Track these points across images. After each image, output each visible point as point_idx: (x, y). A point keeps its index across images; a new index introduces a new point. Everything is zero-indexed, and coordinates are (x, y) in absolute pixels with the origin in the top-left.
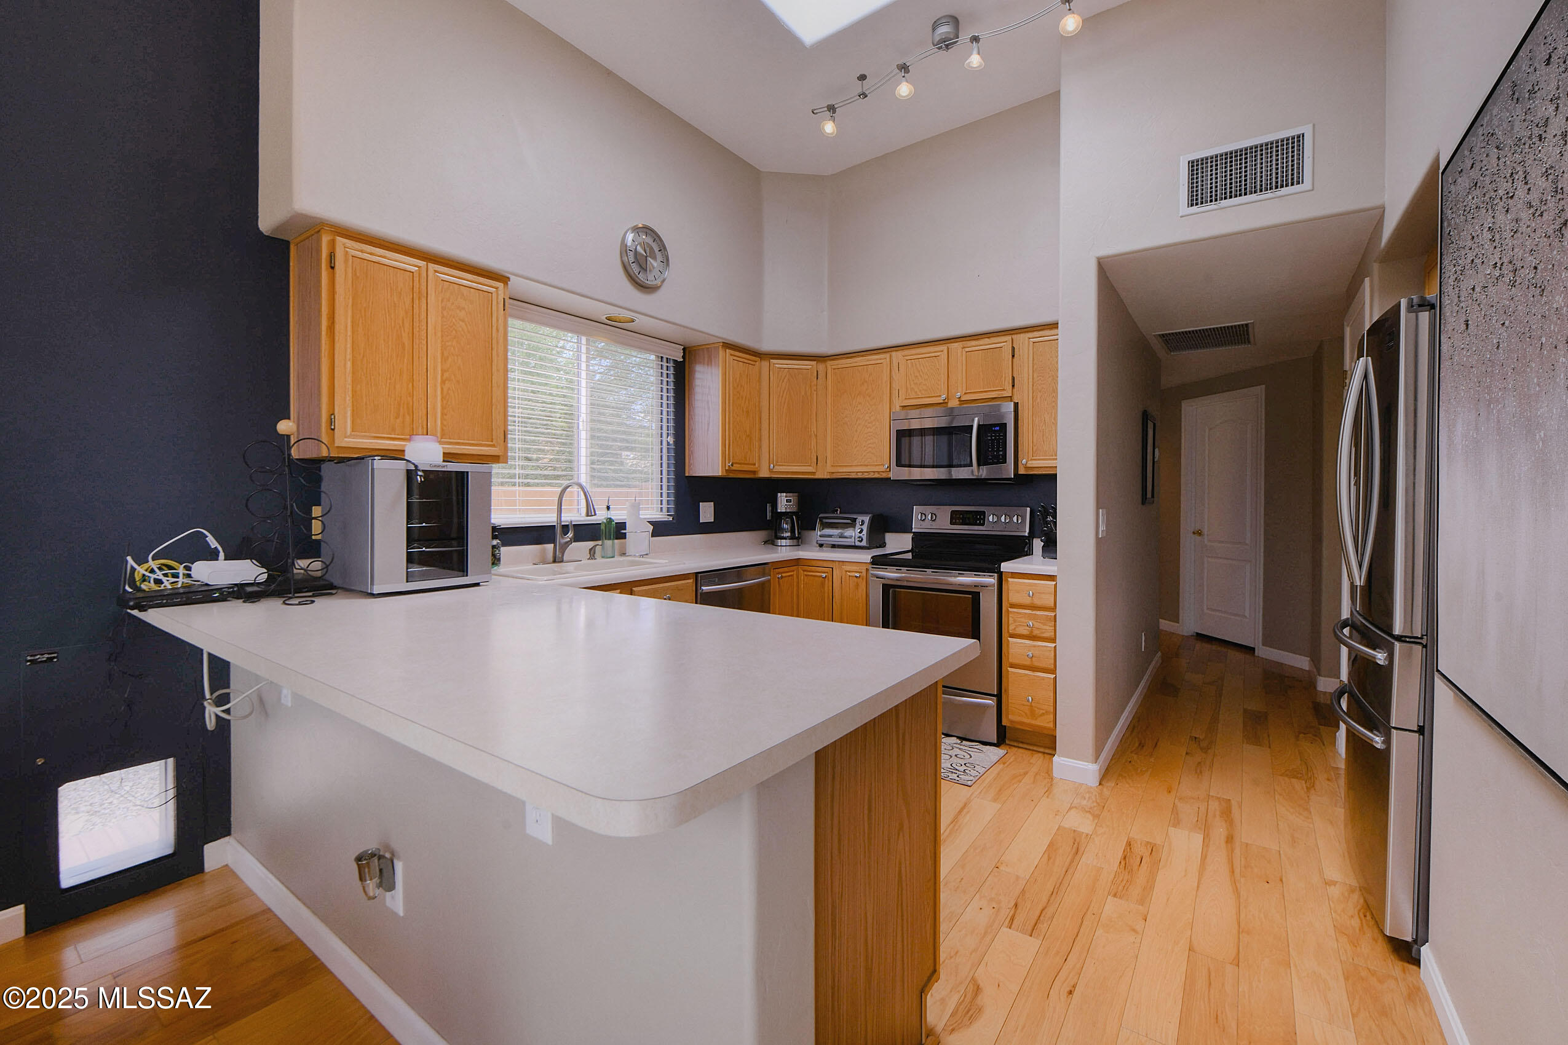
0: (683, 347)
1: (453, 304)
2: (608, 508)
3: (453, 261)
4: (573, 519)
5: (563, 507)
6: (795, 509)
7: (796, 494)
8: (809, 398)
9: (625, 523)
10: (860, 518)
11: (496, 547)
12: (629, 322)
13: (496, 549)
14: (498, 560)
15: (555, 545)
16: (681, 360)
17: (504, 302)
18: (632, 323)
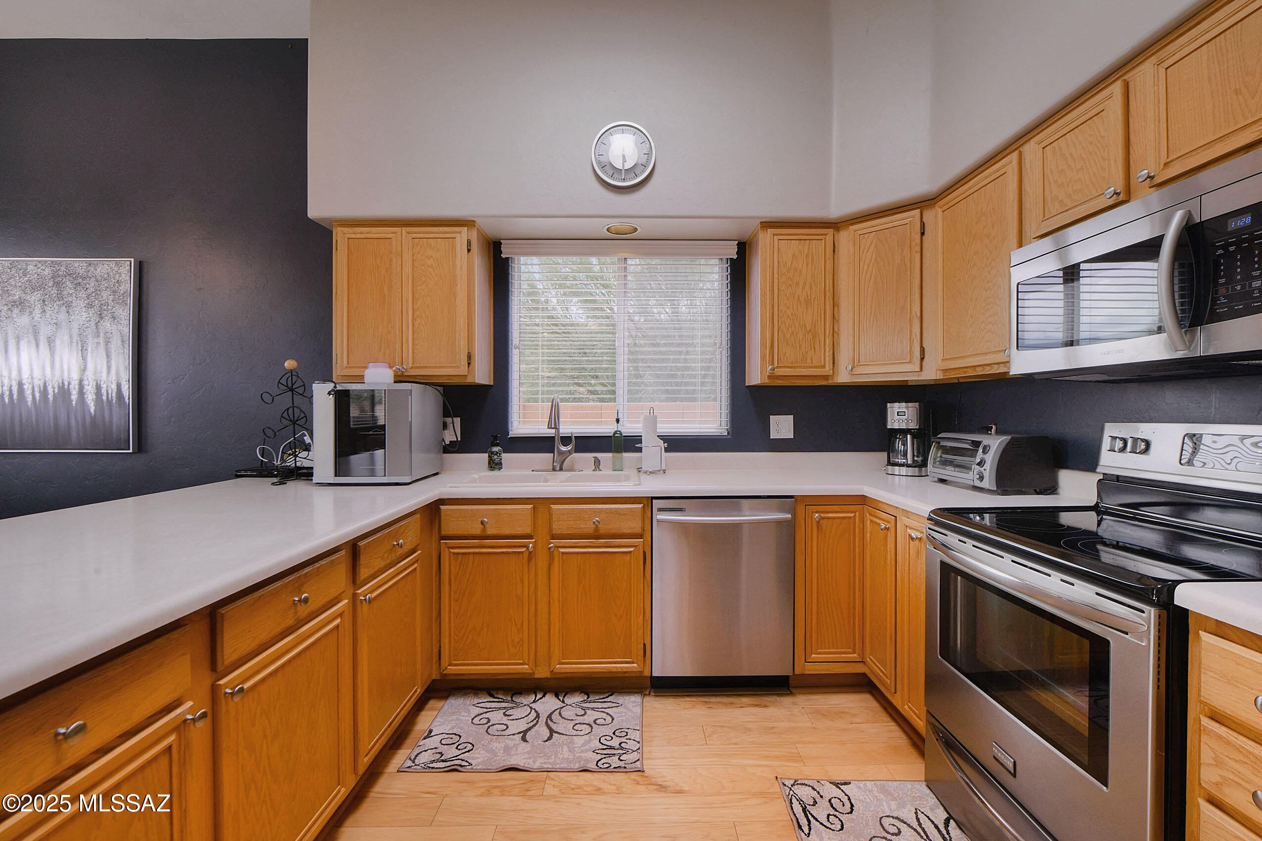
0: (737, 242)
1: (422, 255)
2: (618, 421)
3: (424, 221)
4: (574, 431)
5: (560, 420)
6: (913, 425)
7: (917, 404)
8: (908, 265)
9: (641, 436)
10: (985, 440)
11: (495, 453)
12: (636, 230)
13: (495, 455)
14: (497, 464)
15: (554, 455)
16: (735, 257)
17: (469, 243)
18: (639, 230)
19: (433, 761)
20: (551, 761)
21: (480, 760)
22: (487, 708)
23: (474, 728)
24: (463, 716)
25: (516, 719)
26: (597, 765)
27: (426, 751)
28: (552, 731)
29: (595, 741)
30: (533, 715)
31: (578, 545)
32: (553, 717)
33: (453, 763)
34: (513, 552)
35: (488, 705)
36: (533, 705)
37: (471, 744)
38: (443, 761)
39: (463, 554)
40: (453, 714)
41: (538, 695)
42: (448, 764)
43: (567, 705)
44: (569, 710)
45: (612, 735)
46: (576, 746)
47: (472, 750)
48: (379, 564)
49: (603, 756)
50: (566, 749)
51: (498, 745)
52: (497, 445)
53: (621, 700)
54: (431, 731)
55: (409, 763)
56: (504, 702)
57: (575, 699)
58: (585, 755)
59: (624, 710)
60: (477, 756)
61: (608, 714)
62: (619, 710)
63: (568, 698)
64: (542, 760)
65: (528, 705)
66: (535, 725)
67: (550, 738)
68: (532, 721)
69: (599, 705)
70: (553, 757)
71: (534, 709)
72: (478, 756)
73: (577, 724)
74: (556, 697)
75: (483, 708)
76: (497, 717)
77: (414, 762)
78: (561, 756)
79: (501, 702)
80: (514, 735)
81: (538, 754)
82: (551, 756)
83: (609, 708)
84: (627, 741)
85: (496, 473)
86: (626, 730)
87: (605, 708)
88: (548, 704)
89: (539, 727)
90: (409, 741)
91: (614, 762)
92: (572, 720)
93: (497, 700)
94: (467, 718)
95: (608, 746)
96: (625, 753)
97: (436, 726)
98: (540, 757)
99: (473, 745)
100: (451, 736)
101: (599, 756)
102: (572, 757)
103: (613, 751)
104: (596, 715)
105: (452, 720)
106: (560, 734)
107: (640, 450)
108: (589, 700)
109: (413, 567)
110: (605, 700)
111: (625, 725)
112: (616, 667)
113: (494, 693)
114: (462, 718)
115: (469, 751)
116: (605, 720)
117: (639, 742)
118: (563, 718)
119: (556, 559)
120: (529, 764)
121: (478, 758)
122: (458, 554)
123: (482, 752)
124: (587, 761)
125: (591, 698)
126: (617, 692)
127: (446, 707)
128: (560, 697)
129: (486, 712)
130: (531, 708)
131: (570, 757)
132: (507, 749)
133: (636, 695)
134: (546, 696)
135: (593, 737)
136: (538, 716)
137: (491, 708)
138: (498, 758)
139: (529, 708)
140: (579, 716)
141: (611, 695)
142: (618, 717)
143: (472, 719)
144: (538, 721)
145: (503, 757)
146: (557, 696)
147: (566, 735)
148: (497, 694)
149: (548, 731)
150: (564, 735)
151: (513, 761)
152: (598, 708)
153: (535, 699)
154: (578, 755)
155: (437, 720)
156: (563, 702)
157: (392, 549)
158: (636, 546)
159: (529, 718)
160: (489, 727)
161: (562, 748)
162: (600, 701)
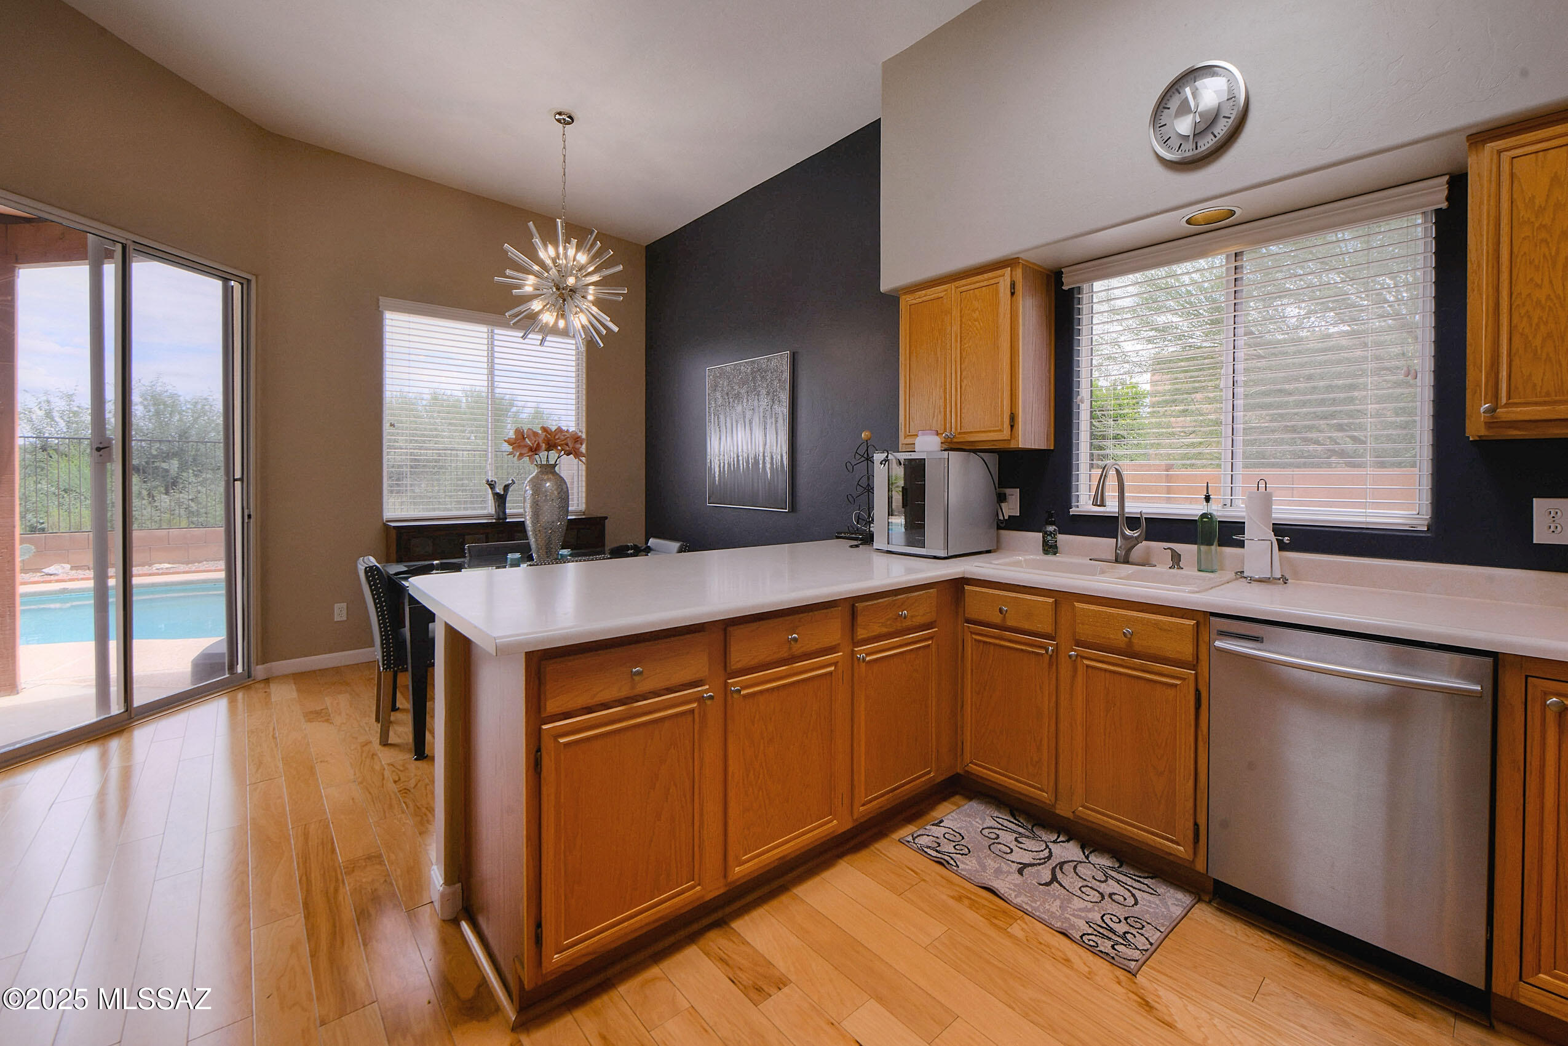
0: (1446, 178)
1: (969, 309)
2: (1208, 499)
3: (970, 271)
11: (1048, 533)
12: (1233, 213)
13: (1048, 535)
14: (1051, 547)
15: (1117, 541)
16: (1444, 205)
17: (1013, 285)
18: (1238, 212)
19: (929, 847)
20: (1034, 905)
21: (967, 867)
22: (1002, 825)
23: (980, 837)
24: (977, 822)
25: (1025, 850)
26: (1081, 937)
27: (928, 835)
28: (1054, 879)
29: (1096, 913)
30: (1046, 853)
31: (1106, 660)
32: (1066, 867)
33: (943, 856)
34: (1033, 652)
35: (1006, 823)
36: (1051, 845)
37: (968, 849)
38: (937, 851)
39: (984, 642)
40: (969, 816)
41: (1061, 836)
42: (939, 855)
43: (1090, 862)
44: (1089, 869)
45: (1122, 919)
46: (1072, 906)
47: (966, 855)
48: (877, 629)
49: (1095, 933)
50: (1058, 903)
51: (992, 864)
52: (1052, 524)
53: (1162, 890)
54: (942, 821)
55: (910, 839)
56: (1022, 827)
57: (1104, 861)
58: (1076, 920)
59: (1158, 902)
60: (967, 862)
61: (1133, 895)
62: (1152, 899)
63: (1095, 856)
64: (1026, 900)
65: (1046, 842)
66: (1040, 864)
67: (1047, 884)
68: (1040, 859)
69: (1129, 882)
70: (1038, 903)
71: (1050, 849)
72: (969, 863)
73: (1087, 886)
74: (1081, 848)
75: (1000, 824)
76: (1007, 838)
77: (914, 839)
78: (1048, 907)
79: (1020, 826)
80: (1013, 862)
81: (1026, 892)
82: (1037, 901)
83: (1140, 890)
84: (1137, 935)
85: (1050, 558)
86: (1145, 924)
87: (1134, 888)
88: (1069, 851)
89: (1043, 869)
90: (920, 822)
91: (1106, 946)
92: (1085, 880)
93: (1016, 822)
94: (978, 825)
95: (1109, 927)
96: (1125, 945)
97: (948, 819)
98: (1026, 895)
99: (969, 852)
100: (955, 834)
101: (1090, 931)
102: (1058, 914)
103: (1111, 935)
104: (1117, 888)
105: (965, 821)
106: (1061, 885)
107: (1241, 544)
108: (1120, 869)
109: (926, 643)
110: (1141, 880)
111: (1147, 917)
112: (1154, 841)
113: (1017, 814)
114: (974, 823)
115: (962, 854)
116: (1125, 899)
117: (1151, 944)
118: (1077, 874)
119: (1080, 673)
120: (1010, 895)
121: (967, 865)
122: (980, 641)
123: (974, 861)
124: (1073, 926)
125: (1124, 869)
126: (1161, 878)
127: (966, 807)
128: (1085, 851)
129: (999, 829)
130: (1047, 846)
131: (1057, 913)
132: (998, 872)
133: (1188, 895)
134: (1071, 842)
135: (1096, 908)
136: (1049, 857)
137: (1006, 827)
138: (986, 874)
139: (1044, 845)
140: (1095, 879)
141: (1152, 878)
142: (1144, 905)
143: (983, 829)
144: (1045, 862)
145: (990, 875)
146: (1083, 848)
147: (1068, 891)
148: (1020, 817)
149: (1050, 877)
150: (1065, 888)
151: (996, 884)
152: (1126, 884)
153: (1056, 840)
154: (1068, 916)
155: (952, 814)
156: (1087, 857)
157: (896, 619)
158: (1184, 679)
159: (1038, 855)
160: (994, 843)
161: (1055, 900)
162: (1134, 877)
